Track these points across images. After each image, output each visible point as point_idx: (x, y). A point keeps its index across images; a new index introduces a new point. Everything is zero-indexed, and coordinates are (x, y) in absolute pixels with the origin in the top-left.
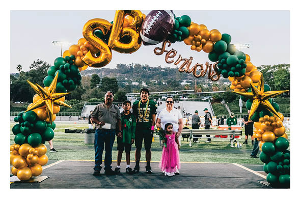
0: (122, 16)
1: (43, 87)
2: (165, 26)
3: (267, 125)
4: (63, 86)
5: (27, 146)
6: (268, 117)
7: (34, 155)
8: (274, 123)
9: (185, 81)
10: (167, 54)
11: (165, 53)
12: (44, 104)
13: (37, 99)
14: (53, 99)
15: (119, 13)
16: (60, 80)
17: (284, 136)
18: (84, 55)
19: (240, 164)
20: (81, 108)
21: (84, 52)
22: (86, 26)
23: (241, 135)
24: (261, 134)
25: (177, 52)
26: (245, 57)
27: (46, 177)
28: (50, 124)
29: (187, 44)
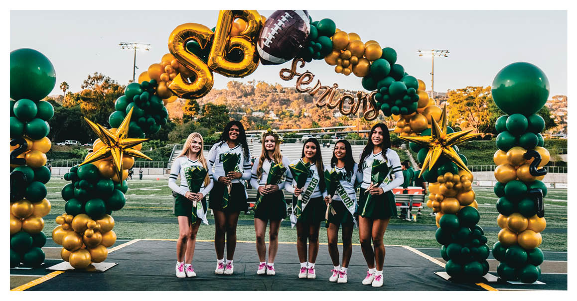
0: (229, 20)
1: (109, 128)
2: (294, 36)
3: (449, 187)
4: (138, 127)
5: (85, 217)
6: (451, 175)
7: (96, 230)
8: (459, 185)
10: (299, 79)
11: (296, 78)
12: (109, 154)
13: (99, 147)
14: (123, 147)
15: (225, 15)
16: (134, 118)
17: (472, 205)
18: (171, 79)
19: (413, 247)
20: (167, 155)
21: (171, 75)
22: (174, 35)
23: (423, 202)
24: (440, 201)
25: (314, 76)
26: (417, 85)
27: (114, 264)
28: (119, 185)
29: (330, 64)
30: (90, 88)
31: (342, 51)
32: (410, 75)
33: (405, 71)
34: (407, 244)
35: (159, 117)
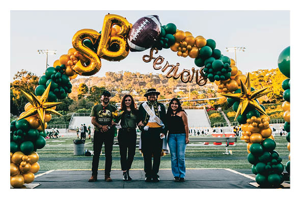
0: (110, 26)
2: (151, 34)
3: (254, 126)
4: (54, 95)
5: (21, 154)
6: (255, 118)
7: (27, 162)
8: (261, 124)
9: (178, 88)
10: (154, 61)
12: (36, 112)
13: (29, 108)
14: (45, 108)
15: (107, 23)
16: (52, 89)
17: (270, 138)
18: (74, 64)
19: (233, 169)
20: (68, 120)
21: (74, 62)
22: (76, 36)
23: (236, 141)
24: (249, 135)
25: (164, 59)
26: (230, 62)
27: (38, 184)
28: (43, 133)
29: (174, 51)
30: (19, 79)
31: (181, 43)
32: (225, 56)
33: (222, 54)
34: (228, 168)
35: (67, 88)
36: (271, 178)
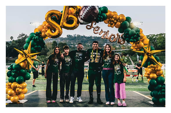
0: (68, 8)
1: (24, 50)
4: (35, 49)
5: (16, 83)
6: (153, 65)
7: (20, 88)
8: (156, 69)
9: (106, 44)
10: (94, 29)
14: (30, 57)
16: (32, 46)
17: (162, 76)
18: (46, 31)
21: (46, 30)
22: (47, 14)
24: (149, 74)
25: (100, 28)
26: (140, 30)
27: (27, 100)
29: (106, 23)
30: (20, 38)
32: (137, 27)
34: (134, 90)
35: (42, 45)
36: (161, 100)
